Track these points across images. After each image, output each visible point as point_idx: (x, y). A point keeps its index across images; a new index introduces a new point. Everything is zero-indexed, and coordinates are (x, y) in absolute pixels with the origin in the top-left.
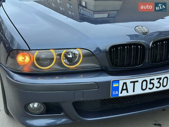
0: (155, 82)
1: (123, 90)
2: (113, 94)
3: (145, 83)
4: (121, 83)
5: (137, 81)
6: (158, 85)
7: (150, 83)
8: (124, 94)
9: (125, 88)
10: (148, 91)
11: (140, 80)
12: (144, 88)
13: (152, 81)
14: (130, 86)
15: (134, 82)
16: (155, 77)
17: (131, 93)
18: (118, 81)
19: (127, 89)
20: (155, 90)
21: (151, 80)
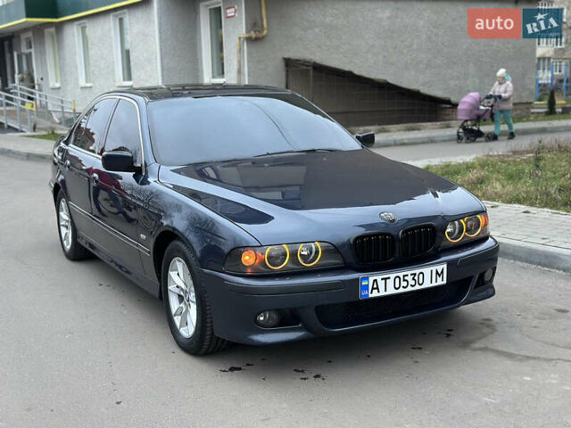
0: (409, 278)
1: (373, 289)
2: (363, 294)
3: (397, 280)
4: (371, 279)
5: (389, 278)
6: (413, 283)
7: (404, 280)
8: (375, 294)
9: (375, 286)
10: (401, 290)
11: (392, 276)
12: (397, 286)
13: (406, 278)
14: (381, 284)
15: (385, 279)
16: (409, 273)
17: (382, 293)
18: (367, 279)
19: (377, 288)
20: (409, 289)
21: (404, 276)
